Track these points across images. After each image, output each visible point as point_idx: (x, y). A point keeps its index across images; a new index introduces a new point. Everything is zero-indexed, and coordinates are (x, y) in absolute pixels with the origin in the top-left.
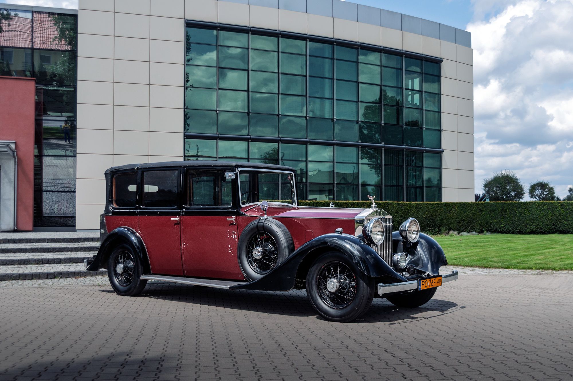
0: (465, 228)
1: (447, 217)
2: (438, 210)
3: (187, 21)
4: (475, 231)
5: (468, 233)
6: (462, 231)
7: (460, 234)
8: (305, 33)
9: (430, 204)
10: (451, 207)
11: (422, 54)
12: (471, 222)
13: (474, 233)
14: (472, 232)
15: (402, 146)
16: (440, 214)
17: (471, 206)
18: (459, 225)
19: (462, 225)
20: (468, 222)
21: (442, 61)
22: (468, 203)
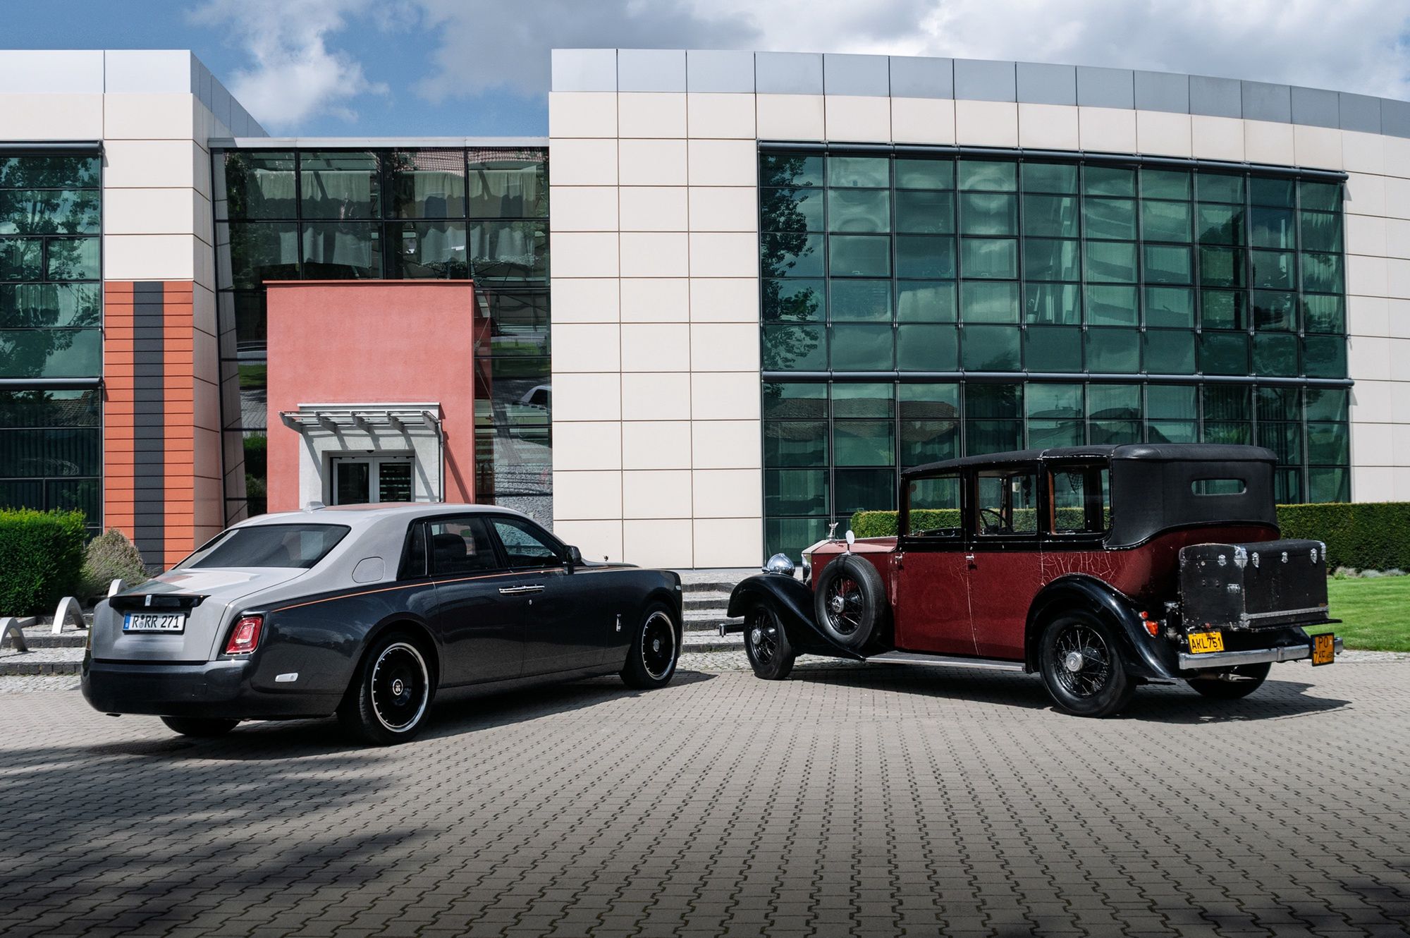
0: (1374, 561)
1: (1330, 536)
2: (1308, 521)
3: (760, 144)
4: (1399, 567)
5: (1381, 570)
6: (1367, 568)
7: (1361, 575)
8: (1015, 145)
9: (1286, 509)
10: (1339, 515)
11: (1294, 167)
12: (1387, 547)
13: (1396, 571)
14: (1390, 568)
15: (1247, 378)
16: (1311, 531)
17: (1389, 512)
18: (1359, 554)
19: (1367, 555)
20: (1382, 547)
21: (1347, 178)
22: (1380, 506)
